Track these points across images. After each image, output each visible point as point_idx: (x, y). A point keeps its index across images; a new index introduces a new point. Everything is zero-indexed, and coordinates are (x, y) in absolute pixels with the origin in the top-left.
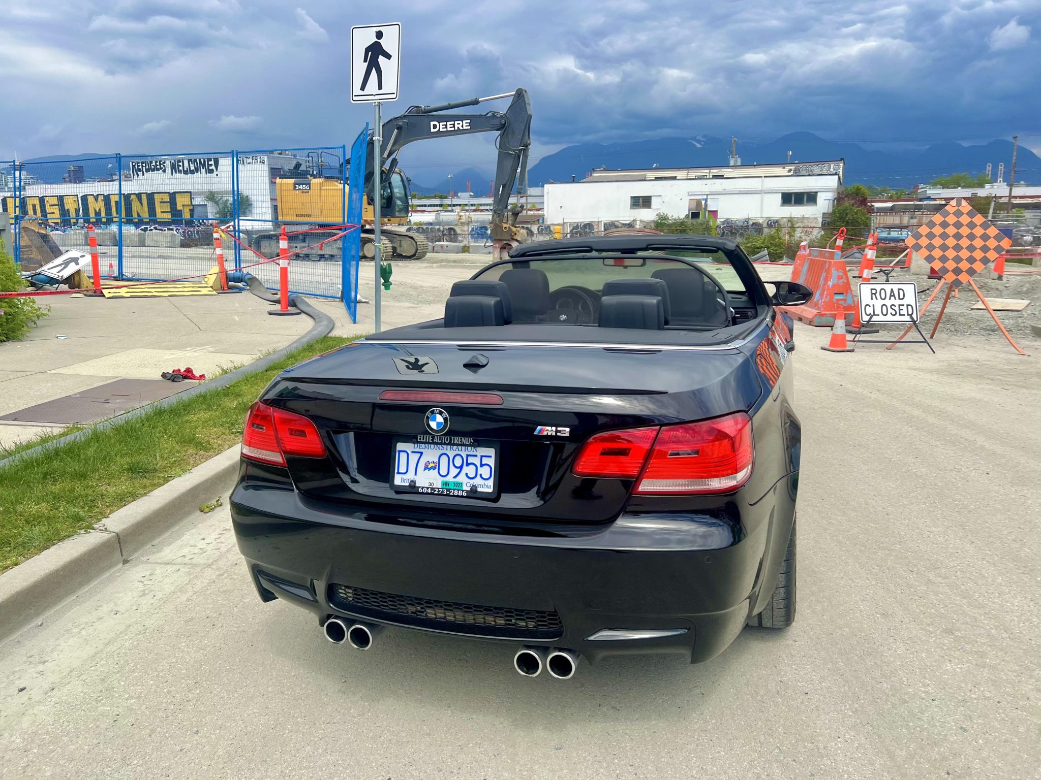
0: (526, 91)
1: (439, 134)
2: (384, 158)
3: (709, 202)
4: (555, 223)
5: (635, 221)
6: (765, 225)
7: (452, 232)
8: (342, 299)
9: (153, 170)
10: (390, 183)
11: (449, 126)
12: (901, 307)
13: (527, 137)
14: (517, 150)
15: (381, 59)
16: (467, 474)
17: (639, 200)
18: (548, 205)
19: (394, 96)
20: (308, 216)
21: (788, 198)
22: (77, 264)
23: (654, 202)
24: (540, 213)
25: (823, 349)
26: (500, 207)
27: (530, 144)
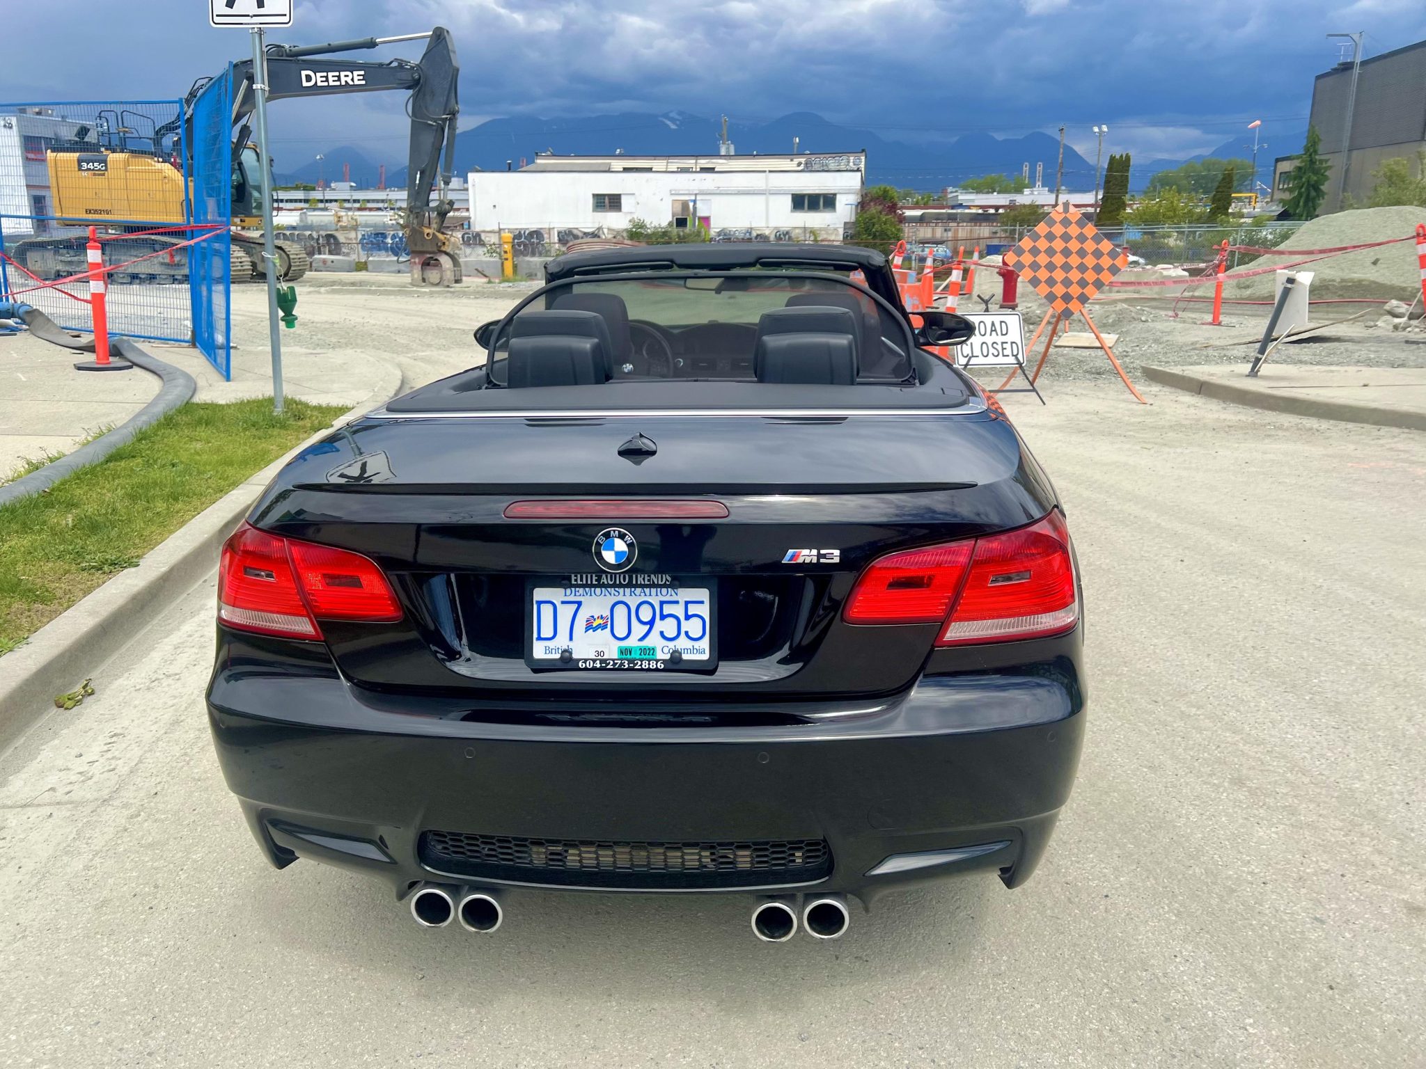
0: (448, 32)
1: (315, 90)
3: (699, 205)
4: (487, 229)
5: (599, 229)
6: (772, 238)
7: (332, 241)
8: (194, 342)
10: (241, 164)
11: (331, 79)
12: (1005, 346)
13: (453, 101)
14: (439, 119)
16: (662, 633)
17: (604, 199)
18: (475, 202)
19: (286, 19)
20: (108, 212)
21: (802, 202)
23: (625, 202)
24: (464, 214)
26: (418, 204)
27: (458, 112)
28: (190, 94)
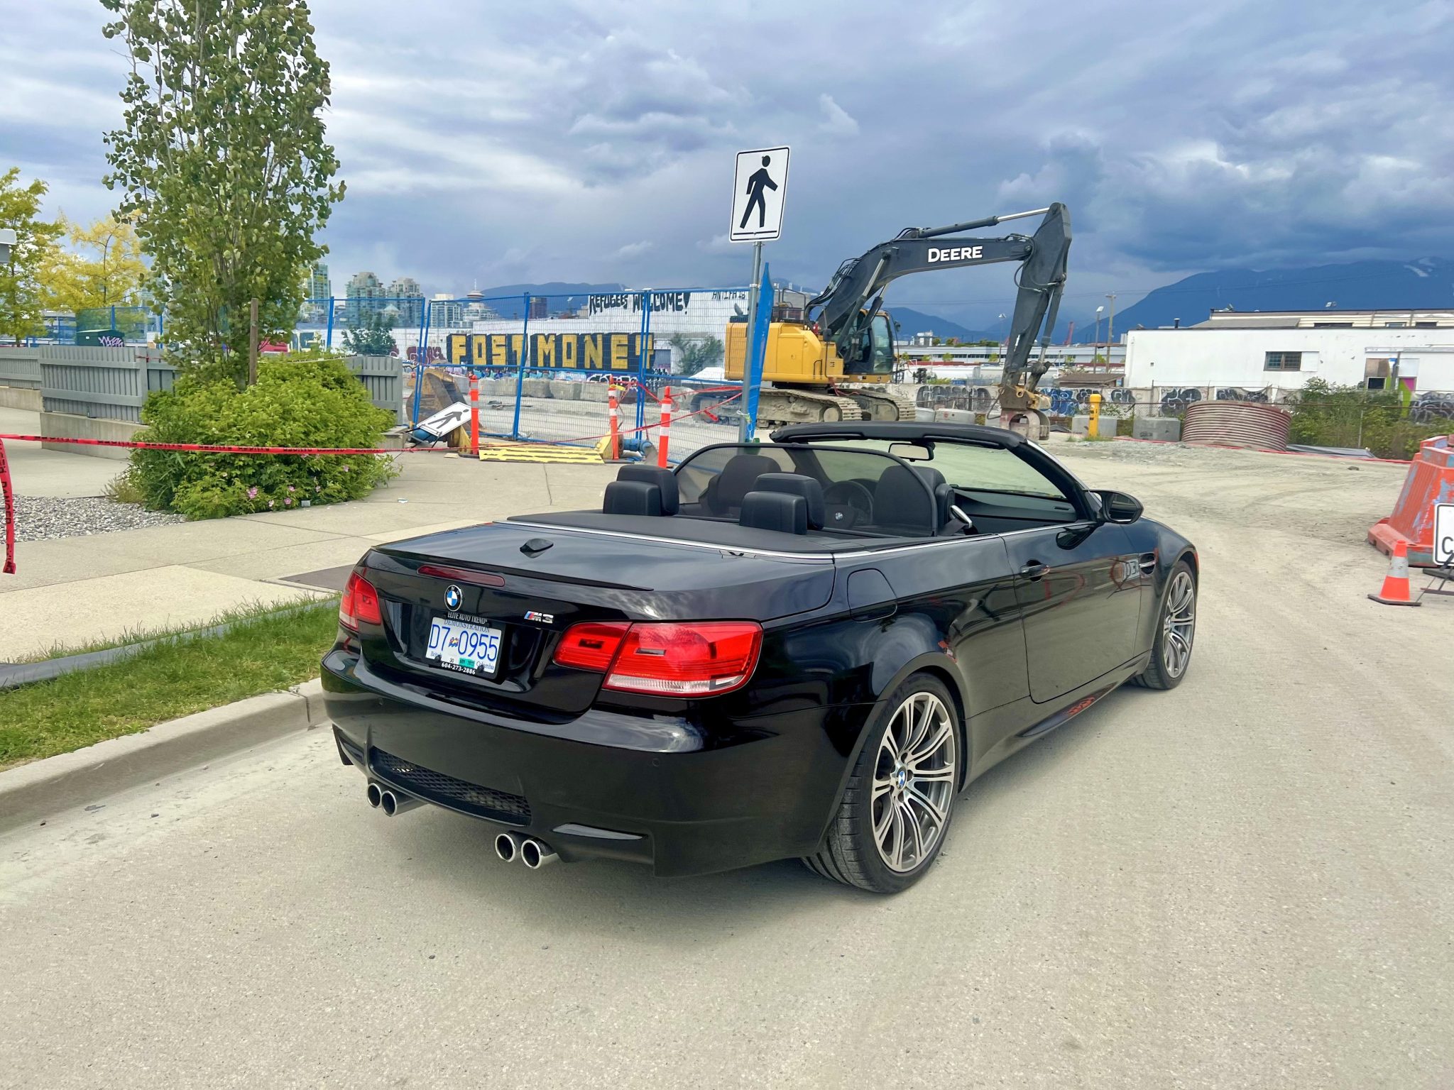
0: (1064, 206)
1: (940, 265)
2: (863, 297)
3: (1401, 365)
4: (1138, 387)
5: (1269, 388)
9: (613, 306)
10: (870, 330)
11: (953, 254)
13: (1061, 269)
14: (1045, 287)
15: (766, 190)
16: (478, 653)
17: (1280, 357)
18: (1132, 361)
19: (776, 234)
22: (459, 419)
23: (1305, 361)
24: (1120, 370)
25: (1371, 598)
26: (1014, 364)
27: (1065, 279)
28: (837, 272)
